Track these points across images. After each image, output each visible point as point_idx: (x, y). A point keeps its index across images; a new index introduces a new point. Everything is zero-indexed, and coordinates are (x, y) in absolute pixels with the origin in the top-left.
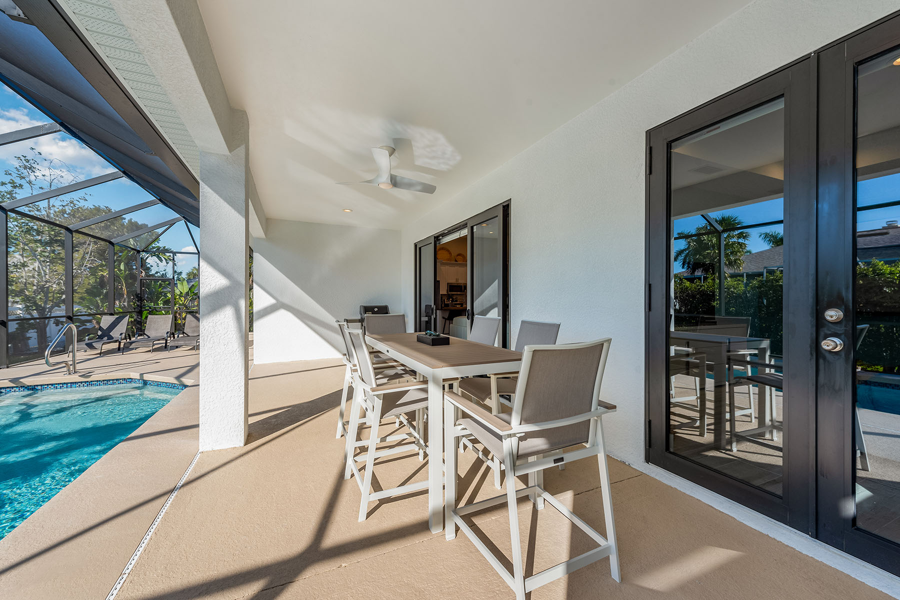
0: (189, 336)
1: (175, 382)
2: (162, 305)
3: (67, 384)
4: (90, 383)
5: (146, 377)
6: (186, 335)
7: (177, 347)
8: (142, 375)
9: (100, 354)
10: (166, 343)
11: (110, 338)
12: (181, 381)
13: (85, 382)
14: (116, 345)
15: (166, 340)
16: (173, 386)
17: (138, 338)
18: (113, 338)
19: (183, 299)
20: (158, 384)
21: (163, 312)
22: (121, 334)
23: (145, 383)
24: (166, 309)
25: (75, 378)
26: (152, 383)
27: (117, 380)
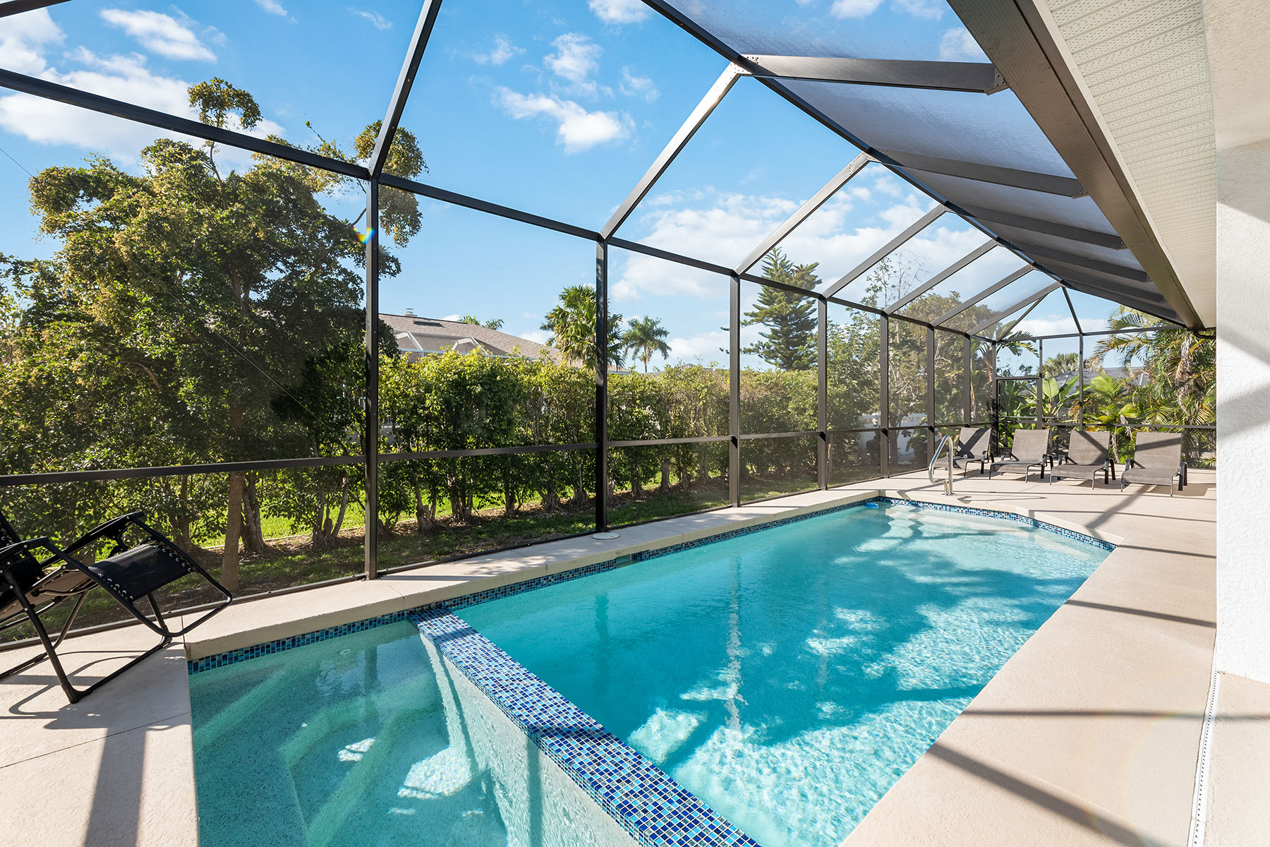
0: (1076, 464)
1: (1085, 532)
2: (1019, 415)
3: (946, 506)
4: (969, 510)
5: (1038, 516)
6: (1070, 462)
7: (1059, 479)
8: (1032, 512)
9: (964, 474)
10: (1043, 471)
11: (971, 456)
12: (1095, 533)
13: (964, 508)
14: (978, 466)
15: (1043, 467)
16: (1082, 538)
17: (1005, 459)
18: (973, 457)
19: (1049, 406)
20: (1058, 530)
21: (1021, 425)
22: (984, 452)
23: (1036, 524)
24: (1024, 422)
25: (953, 501)
26: (1046, 527)
27: (999, 512)
